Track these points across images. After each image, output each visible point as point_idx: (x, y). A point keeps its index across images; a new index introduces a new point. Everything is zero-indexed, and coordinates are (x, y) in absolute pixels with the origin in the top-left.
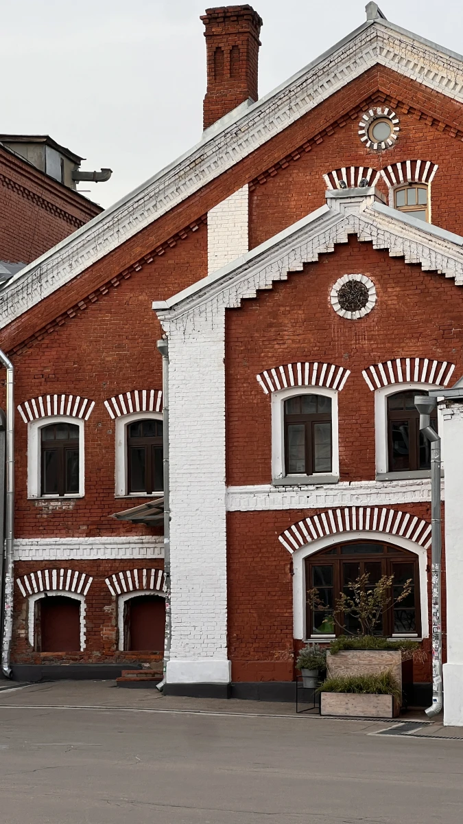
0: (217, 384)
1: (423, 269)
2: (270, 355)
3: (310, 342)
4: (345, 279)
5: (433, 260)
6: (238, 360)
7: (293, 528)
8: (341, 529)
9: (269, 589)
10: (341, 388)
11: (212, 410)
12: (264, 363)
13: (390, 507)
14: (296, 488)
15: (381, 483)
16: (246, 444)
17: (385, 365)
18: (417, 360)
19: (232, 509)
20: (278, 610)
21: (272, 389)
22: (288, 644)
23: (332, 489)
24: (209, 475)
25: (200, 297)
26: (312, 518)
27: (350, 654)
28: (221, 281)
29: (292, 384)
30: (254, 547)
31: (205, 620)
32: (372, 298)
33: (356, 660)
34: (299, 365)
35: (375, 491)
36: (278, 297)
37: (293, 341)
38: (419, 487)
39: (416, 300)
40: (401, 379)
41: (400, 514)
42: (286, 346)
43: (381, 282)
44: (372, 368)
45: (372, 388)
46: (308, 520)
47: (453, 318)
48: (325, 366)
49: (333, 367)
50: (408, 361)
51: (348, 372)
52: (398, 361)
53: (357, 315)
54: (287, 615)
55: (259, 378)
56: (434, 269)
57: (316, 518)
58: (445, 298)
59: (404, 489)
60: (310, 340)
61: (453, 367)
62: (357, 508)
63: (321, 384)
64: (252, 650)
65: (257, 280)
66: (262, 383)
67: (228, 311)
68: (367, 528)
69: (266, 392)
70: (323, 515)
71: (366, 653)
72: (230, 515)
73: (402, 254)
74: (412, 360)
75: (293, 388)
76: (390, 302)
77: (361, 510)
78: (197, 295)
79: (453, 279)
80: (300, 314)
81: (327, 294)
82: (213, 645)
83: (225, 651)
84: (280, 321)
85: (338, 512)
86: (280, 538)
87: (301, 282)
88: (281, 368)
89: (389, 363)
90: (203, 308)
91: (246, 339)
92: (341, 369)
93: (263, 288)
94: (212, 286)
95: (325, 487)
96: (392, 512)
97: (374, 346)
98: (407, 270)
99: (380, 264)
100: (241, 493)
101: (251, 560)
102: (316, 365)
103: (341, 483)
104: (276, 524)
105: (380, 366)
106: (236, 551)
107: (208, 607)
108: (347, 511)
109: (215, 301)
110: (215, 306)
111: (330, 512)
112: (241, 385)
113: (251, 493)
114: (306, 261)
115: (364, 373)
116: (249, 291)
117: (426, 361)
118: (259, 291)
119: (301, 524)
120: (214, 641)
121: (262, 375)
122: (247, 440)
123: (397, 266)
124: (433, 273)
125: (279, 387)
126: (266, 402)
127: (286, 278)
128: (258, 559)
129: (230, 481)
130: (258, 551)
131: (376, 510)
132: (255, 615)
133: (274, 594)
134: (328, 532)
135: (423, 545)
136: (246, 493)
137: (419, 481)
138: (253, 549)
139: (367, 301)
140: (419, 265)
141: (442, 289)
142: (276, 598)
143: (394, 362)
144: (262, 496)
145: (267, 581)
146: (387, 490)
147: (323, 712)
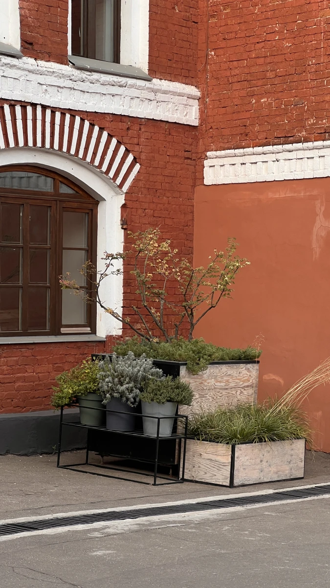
8: (21, 142)
15: (78, 72)
27: (206, 372)
35: (69, 84)
38: (121, 90)
41: (96, 129)
59: (103, 90)
62: (44, 108)
71: (224, 368)
77: (49, 114)
85: (19, 110)
103: (24, 59)
131: (68, 117)
135: (121, 185)
137: (122, 80)
146: (85, 86)
147: (237, 482)
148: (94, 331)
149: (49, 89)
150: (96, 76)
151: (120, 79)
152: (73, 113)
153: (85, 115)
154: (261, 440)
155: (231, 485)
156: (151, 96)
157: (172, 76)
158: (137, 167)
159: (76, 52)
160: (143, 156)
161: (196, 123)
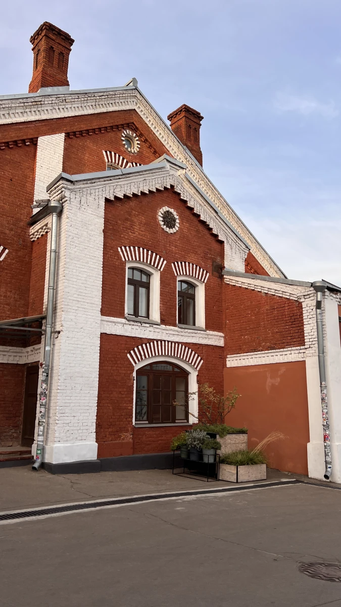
0: (99, 245)
1: (201, 218)
2: (126, 237)
3: (147, 238)
4: (166, 209)
5: (205, 216)
6: (108, 234)
7: (135, 349)
8: (157, 353)
9: (120, 390)
10: (161, 270)
12: (123, 241)
14: (139, 324)
16: (110, 289)
17: (181, 263)
18: (195, 266)
19: (103, 332)
20: (125, 404)
21: (127, 259)
22: (130, 429)
23: (157, 328)
24: (91, 305)
25: (90, 183)
26: (146, 345)
28: (106, 179)
29: (138, 260)
30: (113, 359)
31: (82, 411)
32: (177, 225)
34: (141, 249)
35: (177, 333)
36: (133, 204)
37: (139, 234)
39: (195, 234)
41: (187, 348)
42: (135, 235)
43: (181, 218)
44: (176, 263)
45: (176, 275)
48: (154, 254)
49: (158, 257)
50: (191, 264)
51: (165, 262)
52: (187, 263)
53: (171, 231)
54: (130, 408)
55: (119, 249)
59: (189, 335)
60: (147, 236)
61: (208, 274)
62: (168, 342)
63: (152, 265)
64: (108, 433)
65: (125, 188)
66: (121, 253)
67: (107, 200)
69: (124, 260)
70: (152, 344)
71: (234, 435)
72: (104, 336)
74: (193, 265)
76: (184, 230)
78: (90, 181)
79: (212, 229)
80: (143, 219)
81: (156, 213)
82: (86, 431)
83: (94, 435)
84: (133, 219)
85: (159, 343)
86: (128, 355)
87: (145, 200)
88: (132, 248)
89: (183, 263)
90: (93, 191)
91: (113, 222)
92: (162, 259)
93: (128, 194)
94: (100, 180)
96: (184, 347)
97: (177, 251)
98: (193, 217)
100: (107, 321)
101: (110, 368)
102: (150, 252)
103: (162, 325)
104: (127, 346)
109: (100, 190)
110: (100, 193)
111: (155, 342)
113: (114, 322)
114: (150, 189)
115: (172, 264)
116: (119, 193)
117: (198, 267)
118: (125, 196)
119: (140, 347)
120: (87, 427)
121: (121, 248)
122: (111, 287)
123: (190, 212)
125: (130, 259)
126: (123, 264)
127: (140, 194)
128: (115, 368)
129: (104, 312)
130: (115, 362)
132: (111, 408)
133: (123, 393)
135: (196, 369)
136: (111, 322)
138: (112, 361)
139: (175, 225)
140: (199, 216)
141: (205, 233)
142: (124, 396)
143: (185, 263)
144: (120, 326)
145: (119, 383)
146: (182, 334)
147: (239, 481)
148: (188, 422)
149: (170, 335)
150: (186, 330)
151: (195, 331)
152: (179, 343)
153: (183, 344)
154: (248, 464)
155: (237, 482)
156: (206, 336)
157: (214, 330)
158: (202, 361)
159: (180, 322)
160: (204, 357)
161: (223, 345)
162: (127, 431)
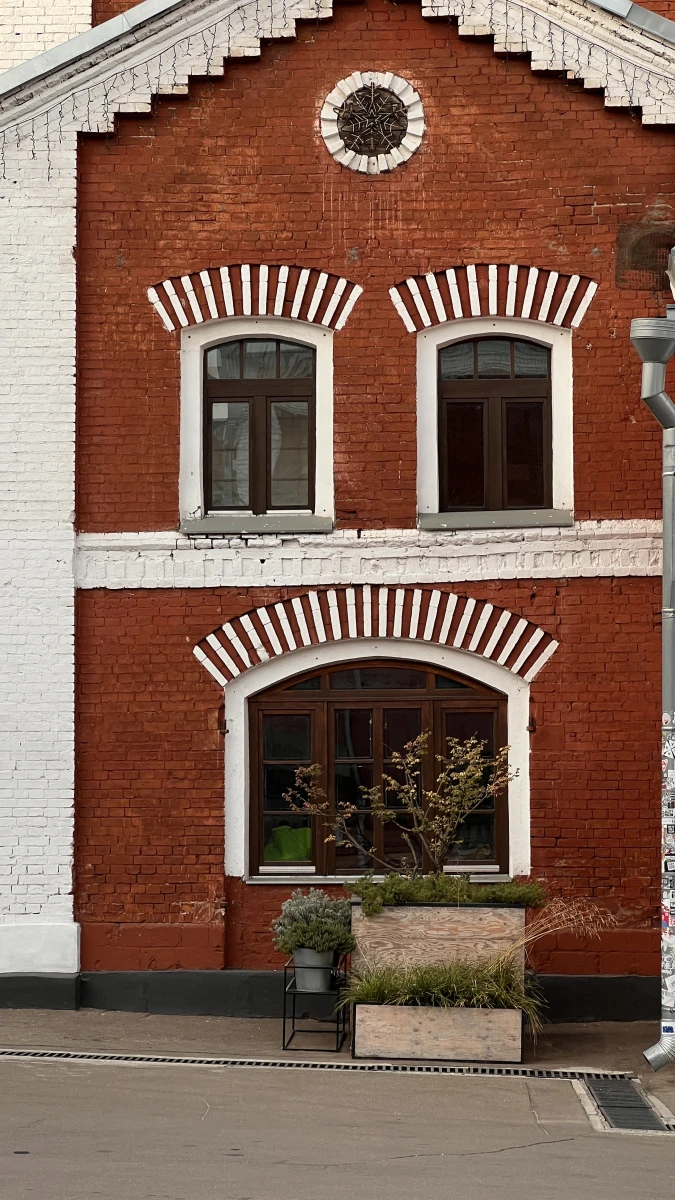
0: (58, 305)
1: (534, 66)
2: (179, 244)
3: (271, 221)
4: (353, 82)
5: (558, 47)
6: (104, 253)
7: (228, 628)
8: (337, 634)
9: (170, 765)
10: (340, 325)
11: (45, 362)
12: (164, 263)
13: (449, 589)
14: (236, 541)
15: (430, 534)
16: (120, 441)
17: (441, 276)
18: (513, 270)
19: (88, 584)
20: (190, 812)
21: (184, 321)
22: (213, 888)
23: (317, 545)
24: (38, 507)
25: (18, 103)
26: (270, 609)
27: (406, 915)
28: (71, 69)
29: (230, 310)
30: (136, 669)
31: (23, 832)
32: (416, 128)
33: (421, 929)
34: (245, 270)
36: (199, 114)
37: (234, 216)
38: (513, 547)
39: (515, 136)
40: (476, 310)
41: (471, 603)
42: (216, 226)
43: (436, 94)
44: (412, 284)
45: (411, 328)
46: (262, 613)
47: (594, 181)
48: (305, 274)
49: (323, 278)
50: (493, 270)
51: (358, 291)
52: (471, 270)
53: (383, 162)
54: (210, 822)
55: (152, 294)
56: (557, 66)
57: (280, 608)
58: (579, 134)
60: (270, 215)
61: (593, 287)
62: (375, 588)
63: (295, 313)
64: (129, 899)
65: (154, 73)
66: (159, 307)
67: (85, 139)
68: (397, 632)
69: (169, 326)
70: (296, 603)
71: (445, 912)
72: (84, 598)
73: (486, 31)
74: (503, 269)
75: (232, 320)
76: (454, 139)
77: (383, 594)
78: (12, 100)
79: (599, 93)
80: (251, 157)
81: (310, 114)
82: (39, 889)
83: (69, 902)
84: (204, 169)
85: (332, 596)
86: (198, 652)
87: (255, 84)
88: (204, 276)
89: (451, 274)
90: (26, 129)
91: (124, 207)
92: (342, 284)
93: (168, 91)
94: (49, 80)
95: (303, 539)
96: (453, 599)
97: (418, 235)
98: (496, 70)
99: (434, 52)
100: (108, 549)
101: (128, 698)
102: (284, 272)
103: (339, 533)
104: (188, 621)
105: (431, 279)
106: (94, 679)
107: (29, 803)
108: (350, 594)
109: (54, 114)
110: (54, 125)
111: (313, 596)
112: (110, 309)
113: (132, 549)
114: (268, 35)
115: (394, 293)
116: (133, 98)
117: (534, 273)
118: (158, 99)
119: (245, 620)
120: (42, 879)
121: (159, 288)
122: (123, 431)
123: (475, 58)
124: (555, 77)
125: (199, 318)
126: (167, 351)
127: (220, 71)
128: (146, 697)
129: (85, 519)
130: (146, 678)
131: (418, 594)
132: (137, 822)
133: (181, 774)
134: (307, 641)
135: (522, 672)
136: (121, 549)
137: (515, 533)
138: (134, 675)
139: (403, 132)
140: (526, 57)
141: (571, 116)
142: (186, 784)
143: (461, 270)
144: (159, 557)
145: (166, 746)
146: (445, 551)
147: (361, 1052)
150: (461, 535)
158: (553, 645)
160: (564, 630)
162: (203, 894)
